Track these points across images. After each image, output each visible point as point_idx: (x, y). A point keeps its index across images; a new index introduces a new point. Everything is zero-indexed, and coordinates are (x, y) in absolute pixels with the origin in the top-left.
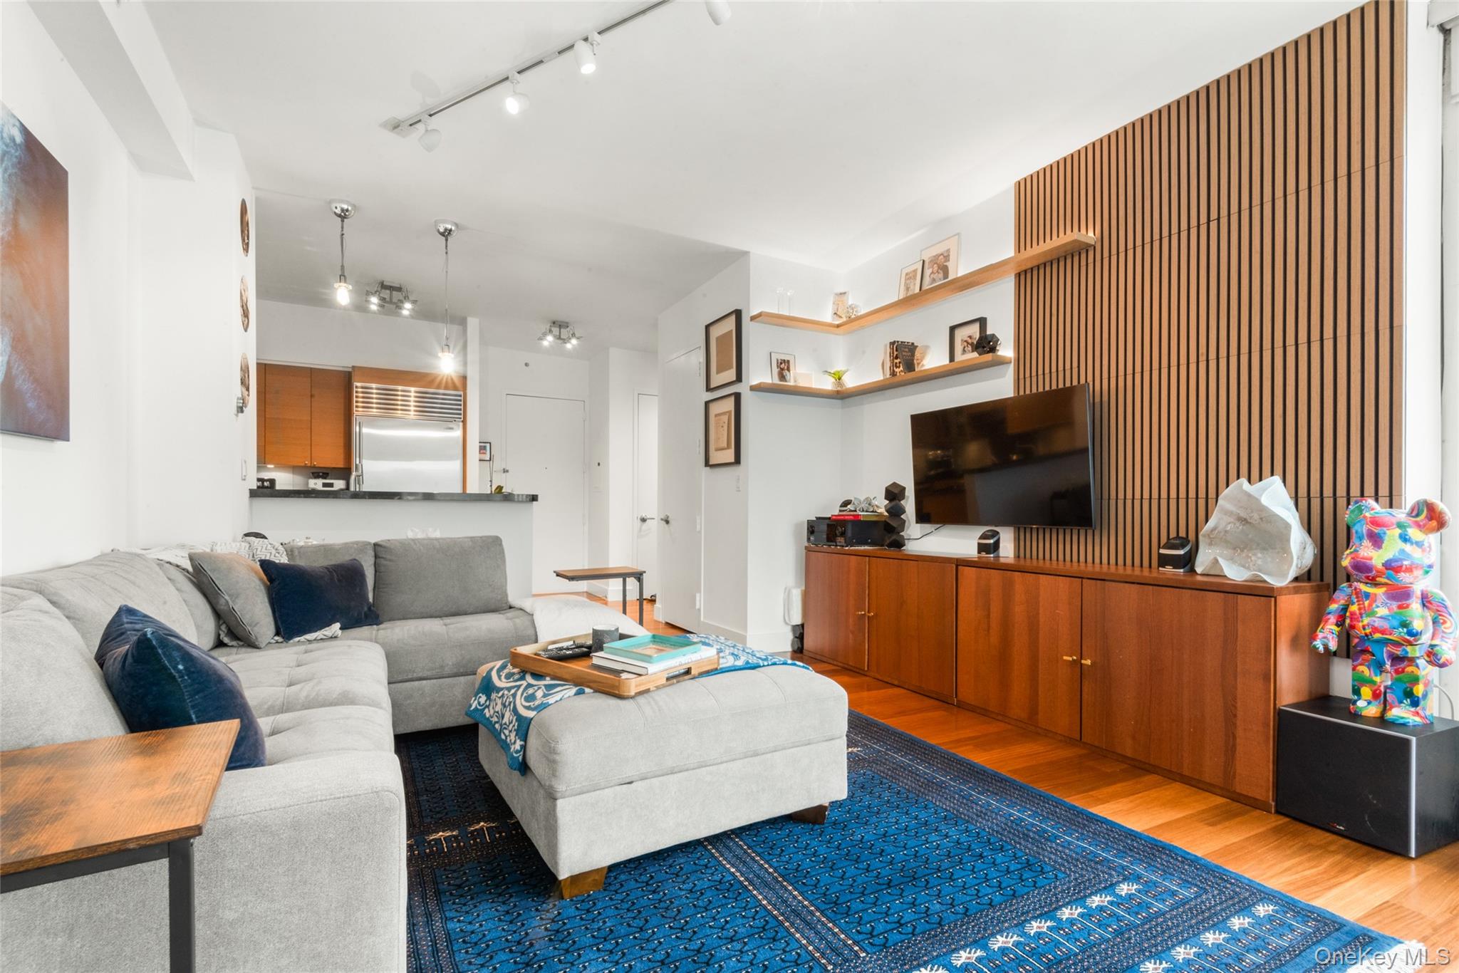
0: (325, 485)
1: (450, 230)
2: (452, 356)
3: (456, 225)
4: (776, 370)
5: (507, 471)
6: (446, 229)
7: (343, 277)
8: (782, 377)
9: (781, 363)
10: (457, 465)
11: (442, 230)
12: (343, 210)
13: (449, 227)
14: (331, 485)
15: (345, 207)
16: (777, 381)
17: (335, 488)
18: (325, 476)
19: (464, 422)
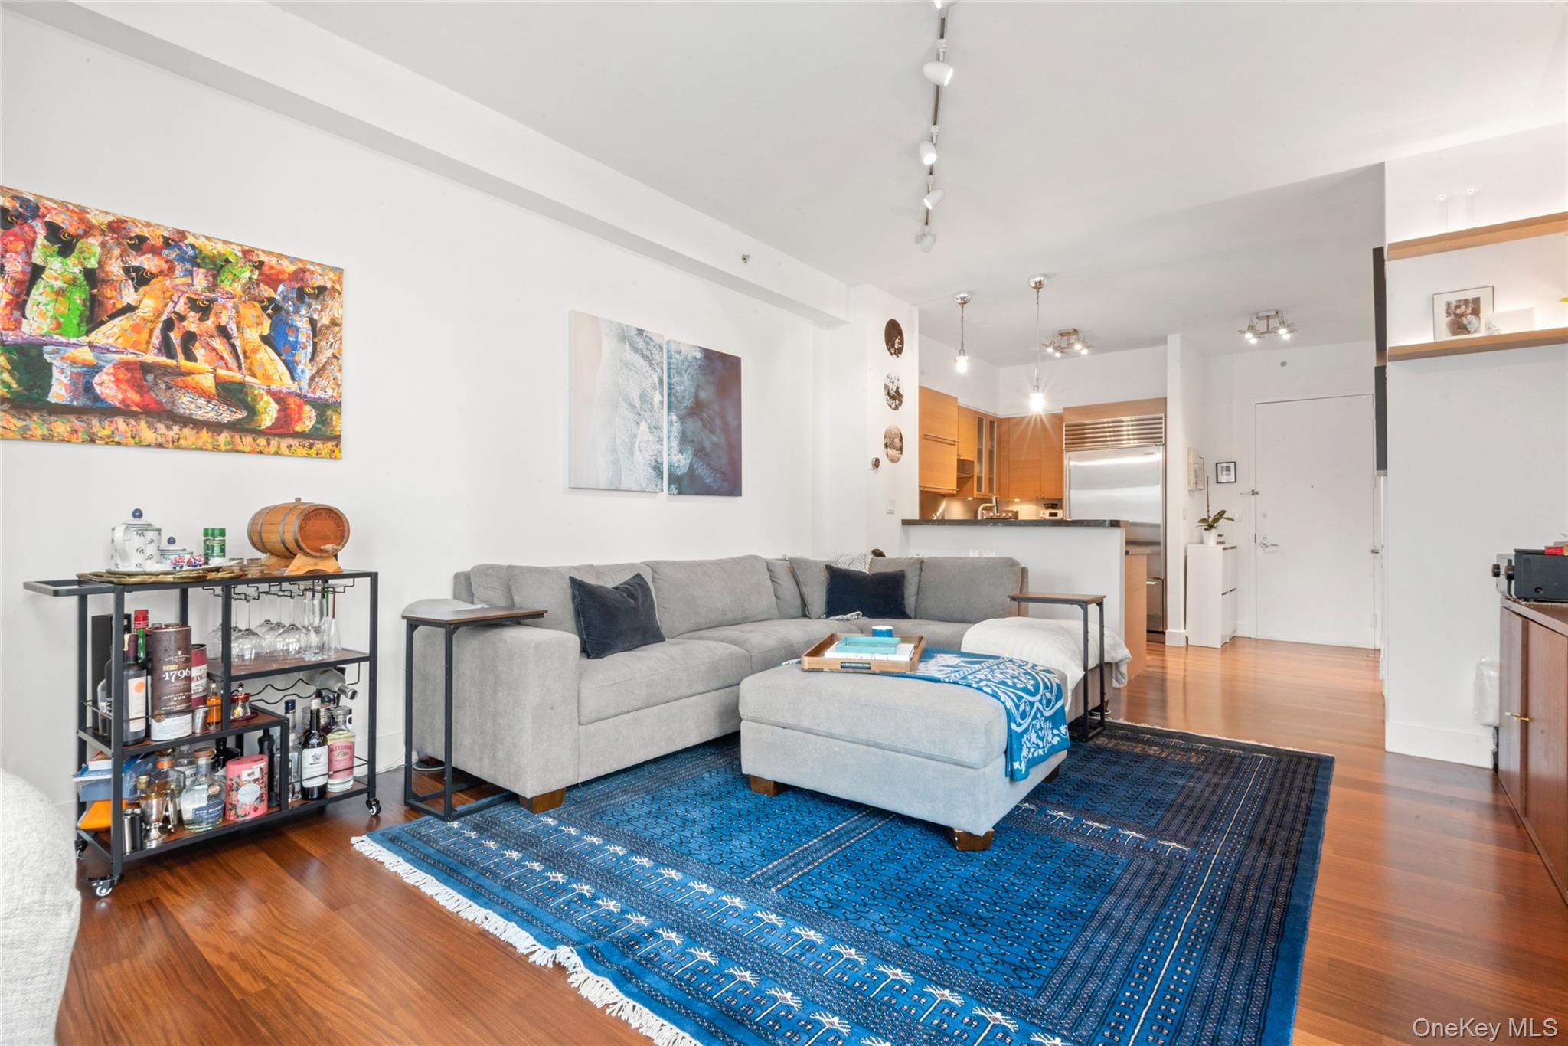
0: (1051, 515)
1: (1040, 282)
3: (1045, 275)
4: (1444, 320)
5: (1257, 493)
6: (1036, 283)
7: (962, 352)
9: (1458, 307)
10: (1158, 490)
11: (1033, 285)
12: (962, 299)
13: (1038, 279)
14: (1055, 515)
15: (963, 295)
16: (1446, 336)
17: (1060, 516)
18: (1054, 506)
19: (1165, 445)
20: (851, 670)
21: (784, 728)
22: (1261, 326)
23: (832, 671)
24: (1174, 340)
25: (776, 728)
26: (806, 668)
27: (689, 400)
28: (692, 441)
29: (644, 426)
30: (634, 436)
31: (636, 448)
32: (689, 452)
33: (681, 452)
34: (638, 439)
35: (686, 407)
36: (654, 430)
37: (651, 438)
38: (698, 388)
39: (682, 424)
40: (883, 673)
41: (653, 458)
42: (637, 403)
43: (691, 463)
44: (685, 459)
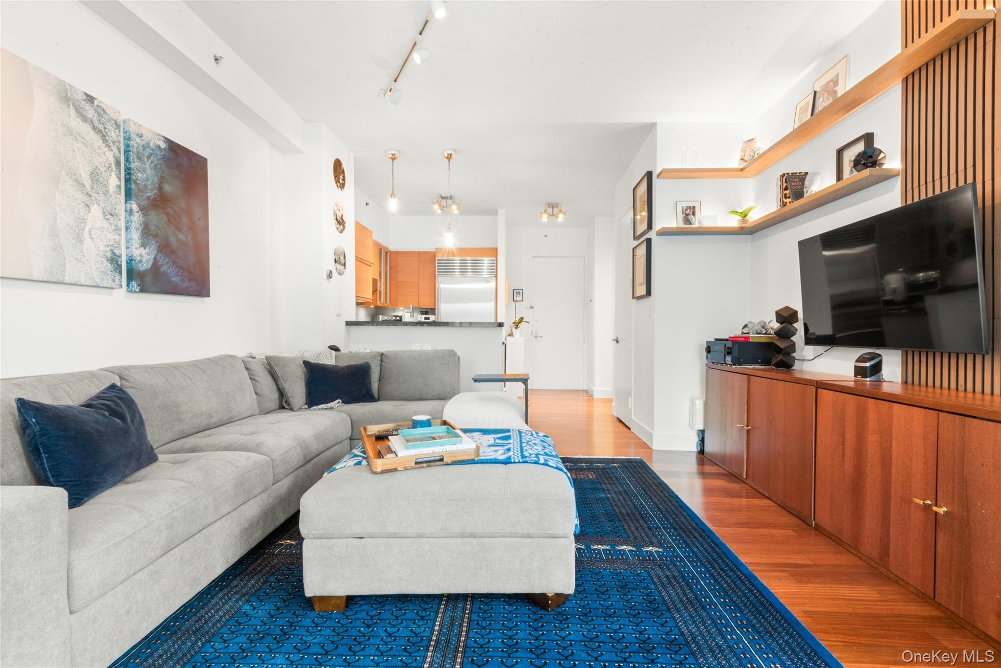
0: (426, 318)
1: (451, 154)
2: (452, 234)
3: (454, 150)
4: (681, 216)
5: (533, 308)
6: (448, 154)
7: (393, 195)
8: (687, 221)
9: (686, 210)
10: (492, 305)
11: (446, 156)
12: (392, 155)
13: (450, 152)
14: (428, 318)
15: (393, 152)
16: (681, 224)
17: (431, 320)
18: (426, 313)
19: (496, 277)
20: (425, 465)
21: (362, 538)
22: (550, 210)
23: (406, 469)
24: (501, 212)
25: (351, 540)
26: (379, 470)
27: (152, 190)
28: (156, 236)
29: (96, 210)
30: (84, 220)
31: (86, 235)
32: (153, 247)
33: (143, 245)
34: (89, 225)
35: (148, 198)
36: (109, 216)
37: (106, 225)
38: (162, 180)
39: (145, 215)
40: (455, 463)
41: (108, 249)
42: (87, 182)
43: (155, 258)
44: (148, 254)
